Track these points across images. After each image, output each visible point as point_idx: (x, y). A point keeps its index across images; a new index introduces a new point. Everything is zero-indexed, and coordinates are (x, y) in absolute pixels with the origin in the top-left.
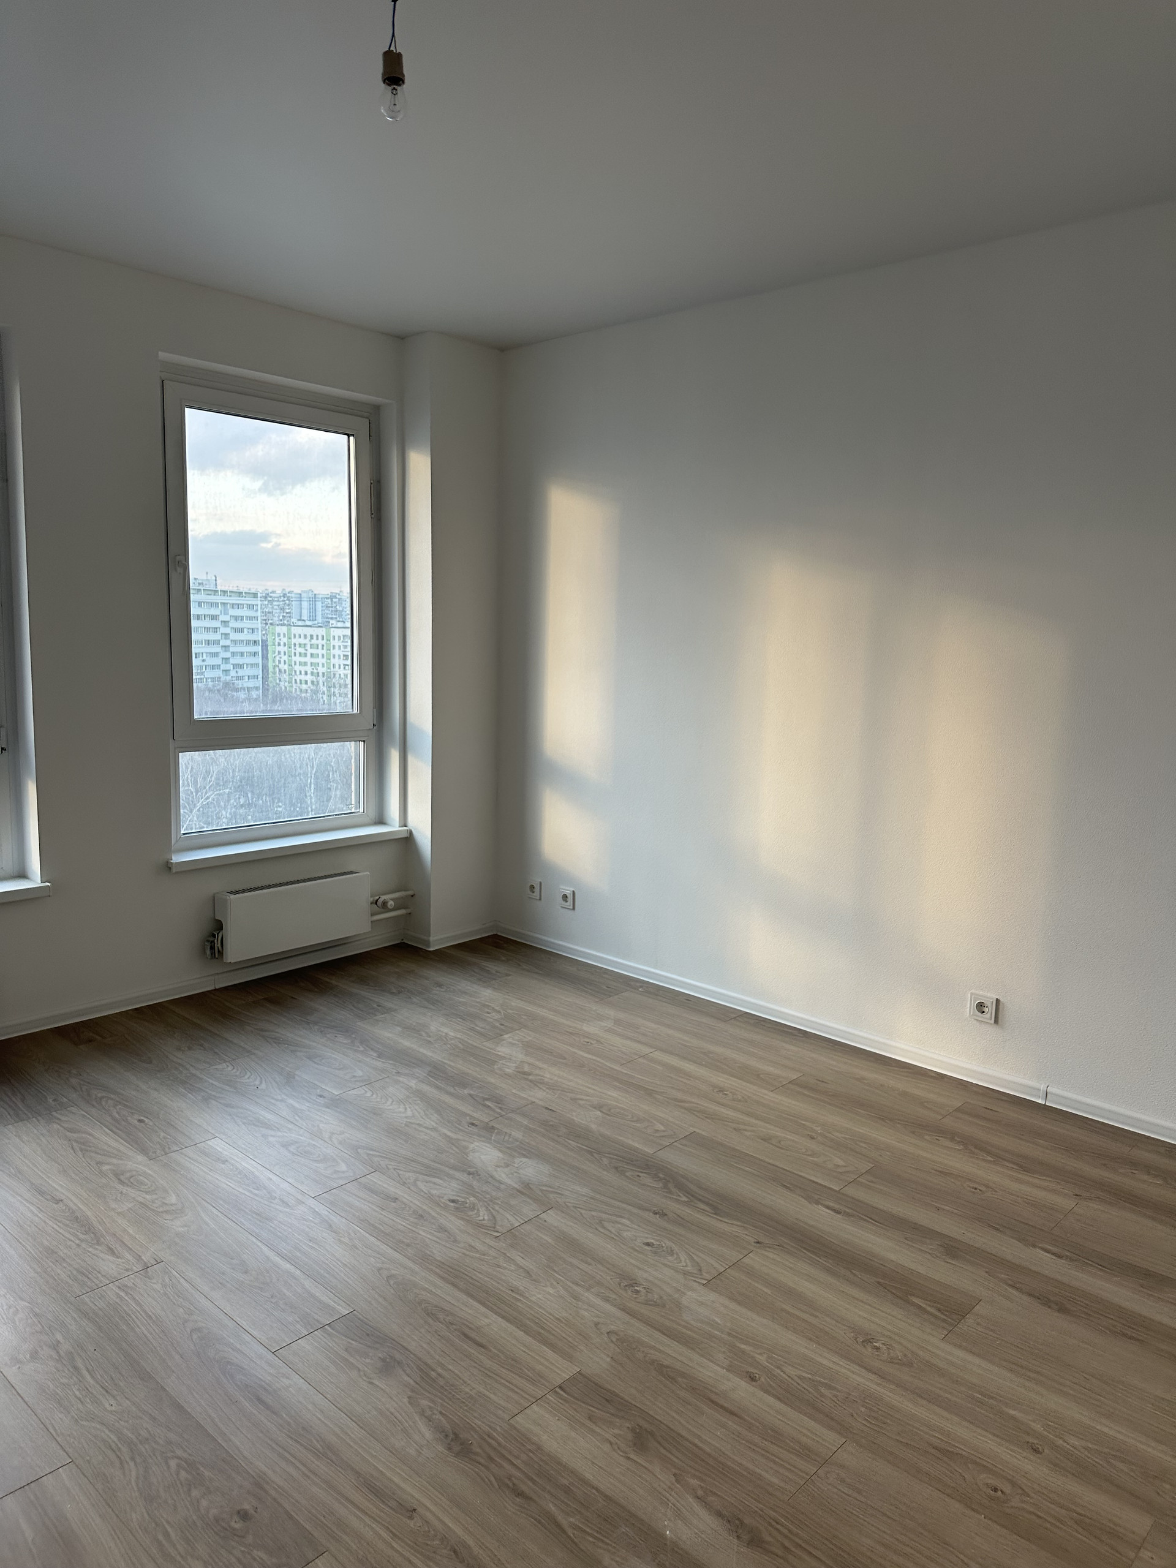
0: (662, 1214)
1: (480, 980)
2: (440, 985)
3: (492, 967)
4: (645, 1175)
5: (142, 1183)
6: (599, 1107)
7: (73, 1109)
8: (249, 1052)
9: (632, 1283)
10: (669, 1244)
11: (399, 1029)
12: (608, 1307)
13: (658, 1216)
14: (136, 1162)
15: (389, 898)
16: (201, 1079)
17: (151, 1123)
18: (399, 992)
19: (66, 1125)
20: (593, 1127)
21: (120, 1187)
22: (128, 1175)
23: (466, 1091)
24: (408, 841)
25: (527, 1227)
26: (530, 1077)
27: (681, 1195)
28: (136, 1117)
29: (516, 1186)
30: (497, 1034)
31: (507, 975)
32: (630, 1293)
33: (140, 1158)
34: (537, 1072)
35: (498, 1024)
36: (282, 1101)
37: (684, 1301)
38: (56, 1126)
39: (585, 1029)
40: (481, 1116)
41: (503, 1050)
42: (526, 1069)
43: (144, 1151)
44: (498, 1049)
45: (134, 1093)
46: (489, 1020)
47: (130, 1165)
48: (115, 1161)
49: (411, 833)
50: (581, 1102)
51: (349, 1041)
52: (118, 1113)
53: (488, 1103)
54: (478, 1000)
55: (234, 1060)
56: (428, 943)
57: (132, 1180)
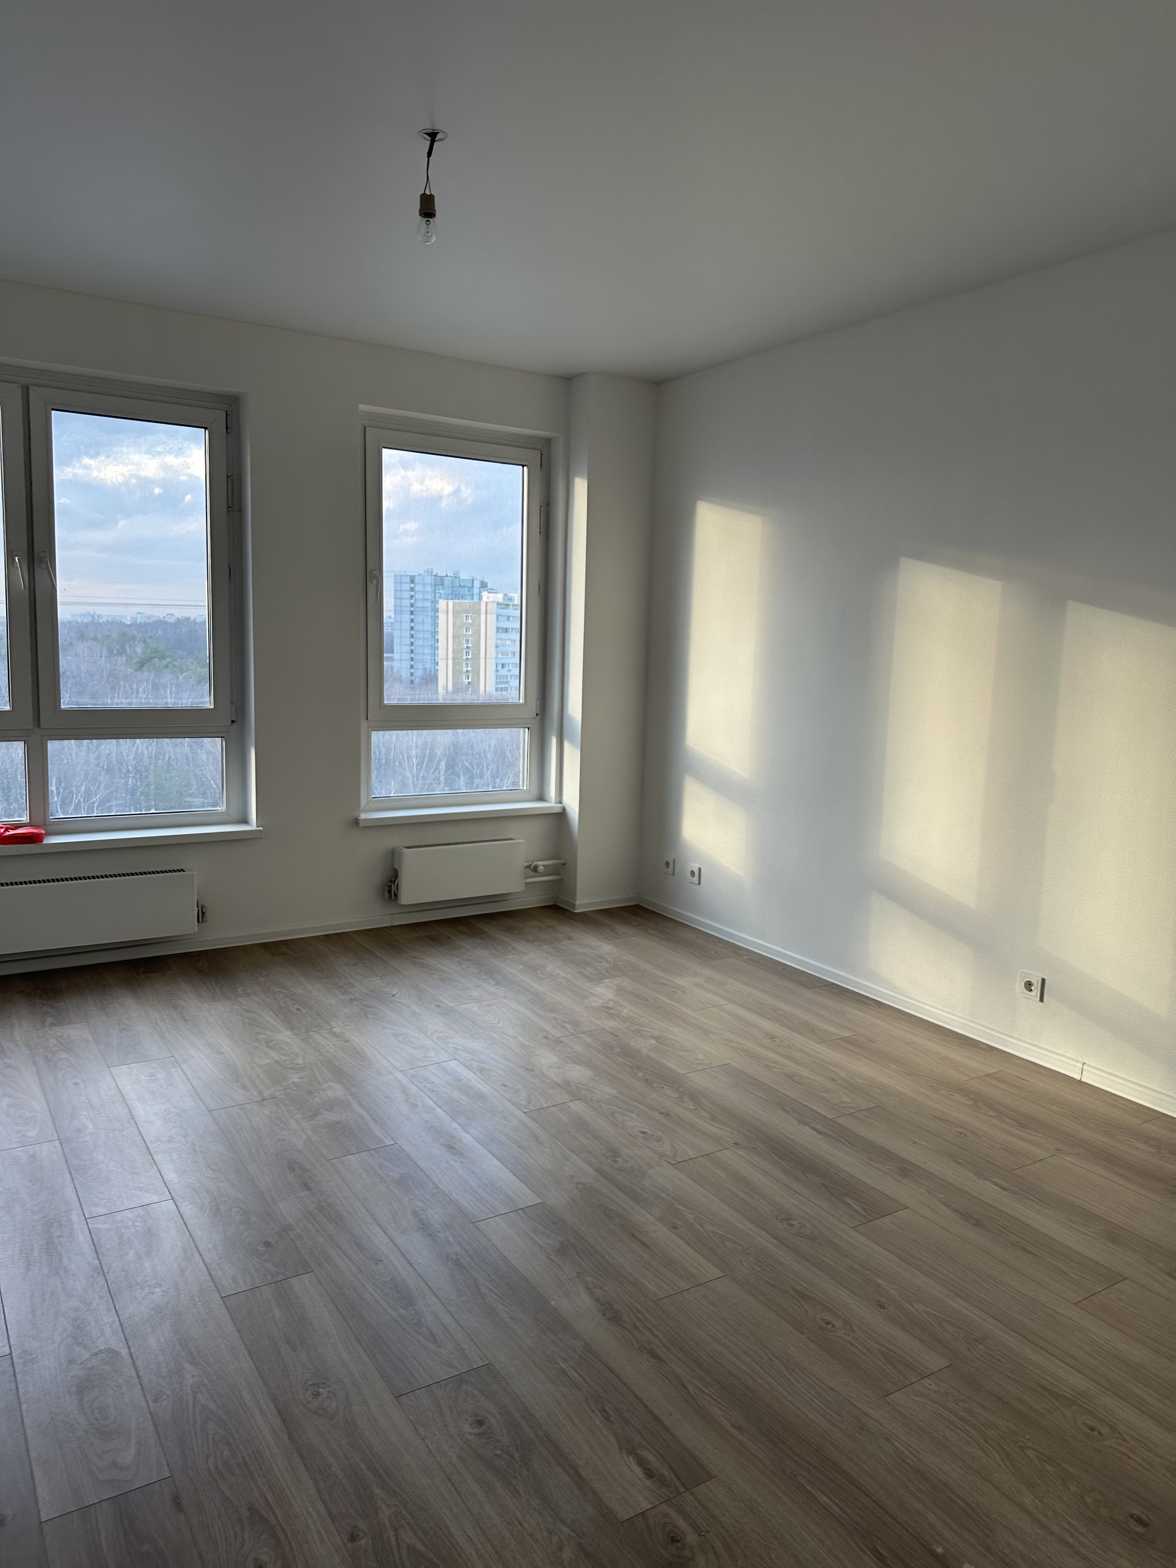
0: (667, 1115)
1: (606, 938)
2: (570, 938)
3: (622, 929)
4: (668, 1087)
5: (283, 1049)
6: (657, 1038)
7: (254, 998)
8: (398, 971)
9: (614, 1153)
10: (660, 1134)
11: (522, 967)
12: (587, 1167)
13: (662, 1115)
14: (285, 1036)
15: (541, 865)
16: (354, 986)
17: (305, 1012)
18: (535, 941)
19: (244, 1007)
20: (644, 1051)
21: (266, 1050)
22: (275, 1042)
23: (553, 1015)
24: (561, 816)
25: (553, 1109)
26: (611, 1011)
27: (690, 1104)
28: (296, 1006)
29: (557, 1080)
30: (599, 979)
31: (632, 936)
32: (609, 1161)
33: (288, 1033)
34: (618, 1008)
35: (604, 971)
36: (408, 1006)
37: (650, 1172)
38: (237, 1007)
39: (677, 981)
40: (557, 1033)
41: (599, 990)
42: (611, 1005)
43: (292, 1028)
44: (595, 989)
45: (301, 991)
46: (599, 967)
47: (279, 1036)
48: (269, 1033)
49: (564, 809)
50: (643, 1033)
51: (477, 971)
52: (284, 1003)
53: (566, 1025)
54: (596, 952)
55: (384, 975)
56: (574, 906)
57: (276, 1046)
